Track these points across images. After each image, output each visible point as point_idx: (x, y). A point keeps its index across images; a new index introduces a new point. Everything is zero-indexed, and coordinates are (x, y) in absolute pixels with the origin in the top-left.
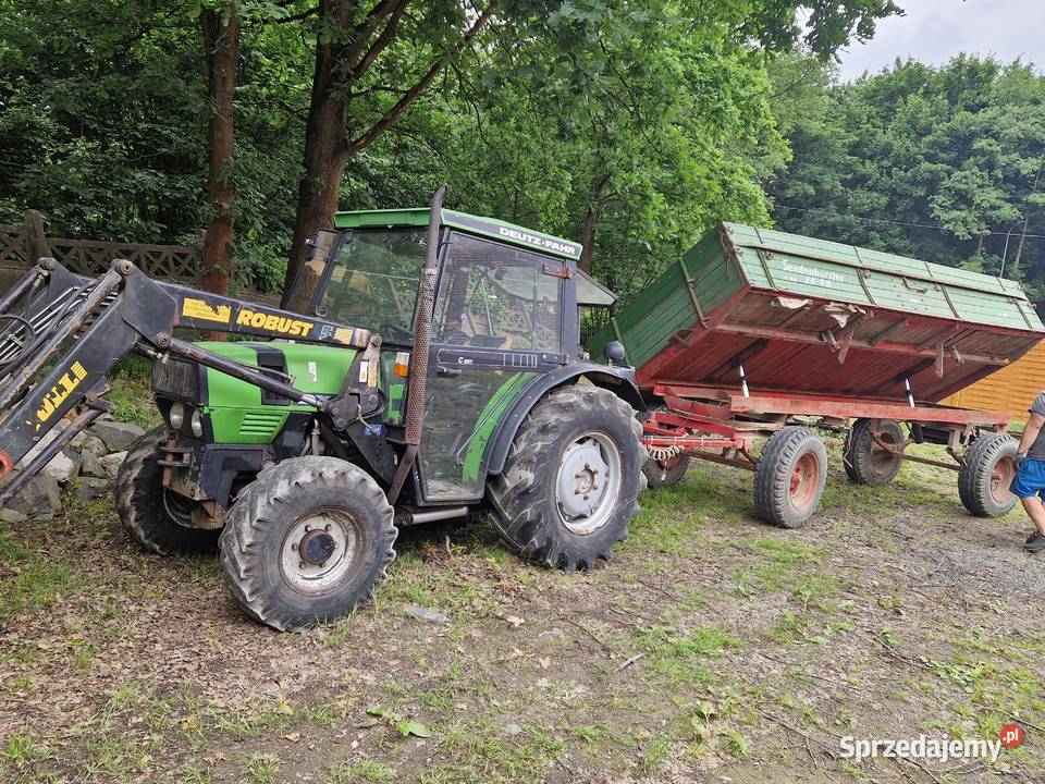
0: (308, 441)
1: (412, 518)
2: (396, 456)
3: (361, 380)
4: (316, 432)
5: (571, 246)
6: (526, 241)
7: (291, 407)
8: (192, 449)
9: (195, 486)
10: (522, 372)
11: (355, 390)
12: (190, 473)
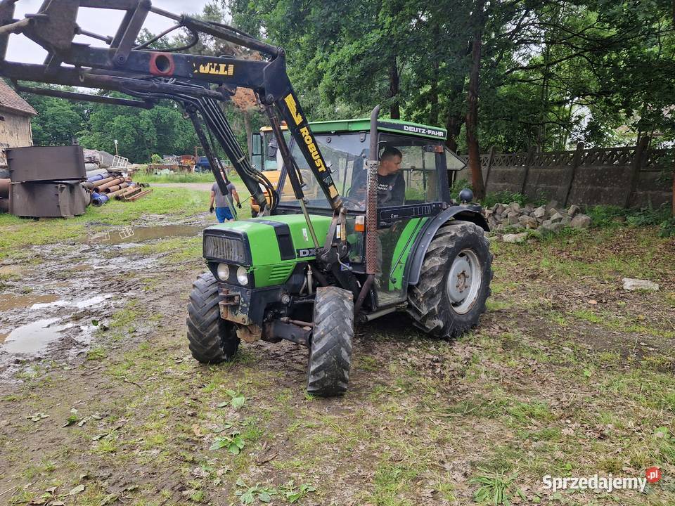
0: (305, 279)
1: (367, 318)
2: (358, 282)
3: (337, 237)
4: (310, 273)
5: (440, 131)
6: (418, 132)
7: (297, 260)
8: (239, 293)
9: (245, 316)
10: (422, 217)
11: (336, 244)
12: (240, 308)
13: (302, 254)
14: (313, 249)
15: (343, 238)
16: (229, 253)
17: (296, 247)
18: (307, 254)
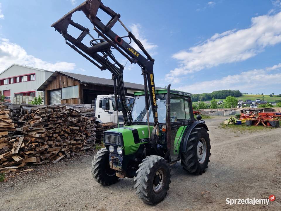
0: (143, 151)
2: (164, 152)
3: (156, 134)
4: (145, 149)
5: (190, 94)
6: (182, 94)
7: (140, 143)
8: (118, 158)
9: (120, 167)
10: (185, 126)
11: (155, 137)
12: (118, 164)
13: (142, 141)
14: (146, 139)
15: (158, 135)
16: (114, 141)
17: (140, 138)
18: (144, 141)
